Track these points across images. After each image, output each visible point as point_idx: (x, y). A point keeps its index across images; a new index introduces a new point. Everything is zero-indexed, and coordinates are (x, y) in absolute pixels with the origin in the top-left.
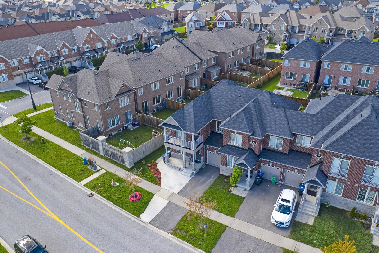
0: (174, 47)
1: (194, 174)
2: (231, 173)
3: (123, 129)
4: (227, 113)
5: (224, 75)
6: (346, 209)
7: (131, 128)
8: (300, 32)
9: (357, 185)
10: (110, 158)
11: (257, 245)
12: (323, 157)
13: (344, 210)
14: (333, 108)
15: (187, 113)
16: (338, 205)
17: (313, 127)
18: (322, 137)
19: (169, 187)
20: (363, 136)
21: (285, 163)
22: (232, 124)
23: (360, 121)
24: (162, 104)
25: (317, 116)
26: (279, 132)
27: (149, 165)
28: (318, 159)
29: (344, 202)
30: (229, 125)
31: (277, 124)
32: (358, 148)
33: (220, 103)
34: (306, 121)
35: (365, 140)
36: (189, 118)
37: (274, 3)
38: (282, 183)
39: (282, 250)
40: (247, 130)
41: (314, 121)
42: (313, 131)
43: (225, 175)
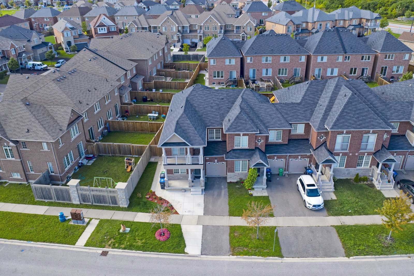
0: (92, 60)
1: (204, 190)
2: (239, 177)
3: (78, 167)
4: (218, 118)
5: (148, 84)
6: (349, 178)
7: (87, 163)
8: (191, 31)
9: (357, 154)
10: (91, 204)
11: (313, 232)
12: (325, 138)
13: (347, 179)
14: (312, 94)
15: (184, 127)
16: (342, 177)
17: (304, 114)
18: (321, 121)
19: (189, 211)
20: (355, 111)
21: (289, 153)
22: (236, 127)
23: (348, 100)
24: (105, 128)
25: (303, 104)
26: (279, 125)
27: (148, 196)
28: (321, 141)
29: (347, 172)
30: (234, 129)
31: (273, 118)
32: (356, 122)
33: (205, 110)
34: (295, 109)
35: (358, 114)
36: (189, 131)
37: (141, 4)
38: (287, 172)
39: (333, 228)
40: (253, 129)
41: (303, 108)
42: (306, 117)
43: (234, 182)
